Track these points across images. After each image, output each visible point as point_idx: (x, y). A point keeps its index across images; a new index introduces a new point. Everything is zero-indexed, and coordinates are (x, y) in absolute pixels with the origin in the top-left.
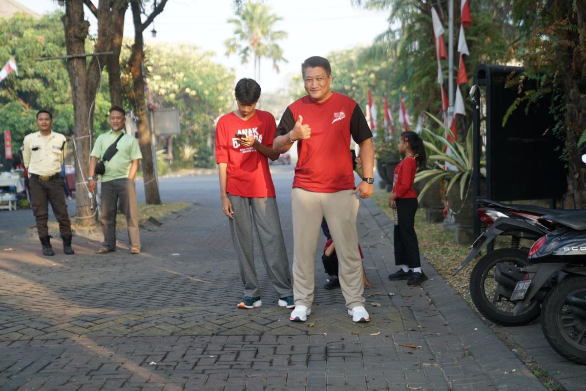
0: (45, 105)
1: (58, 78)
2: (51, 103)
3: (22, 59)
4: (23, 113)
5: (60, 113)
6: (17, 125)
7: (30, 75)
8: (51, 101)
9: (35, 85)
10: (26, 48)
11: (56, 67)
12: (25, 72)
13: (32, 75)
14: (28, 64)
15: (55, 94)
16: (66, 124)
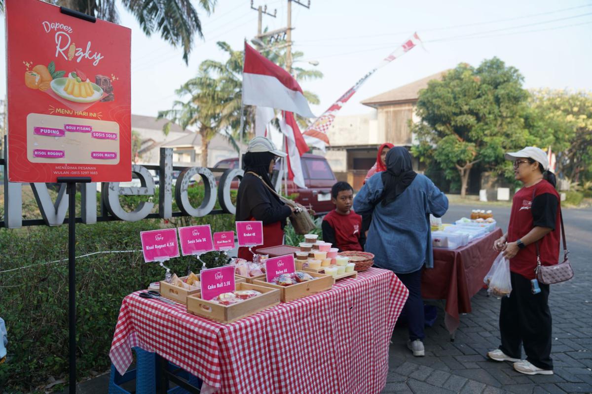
0: (476, 138)
1: (490, 113)
2: (481, 136)
3: (459, 98)
4: (457, 145)
5: (488, 144)
6: (450, 155)
7: (465, 112)
8: (482, 134)
9: (468, 119)
10: (463, 87)
11: (488, 104)
12: (461, 109)
13: (466, 111)
14: (463, 102)
15: (485, 127)
16: (492, 154)
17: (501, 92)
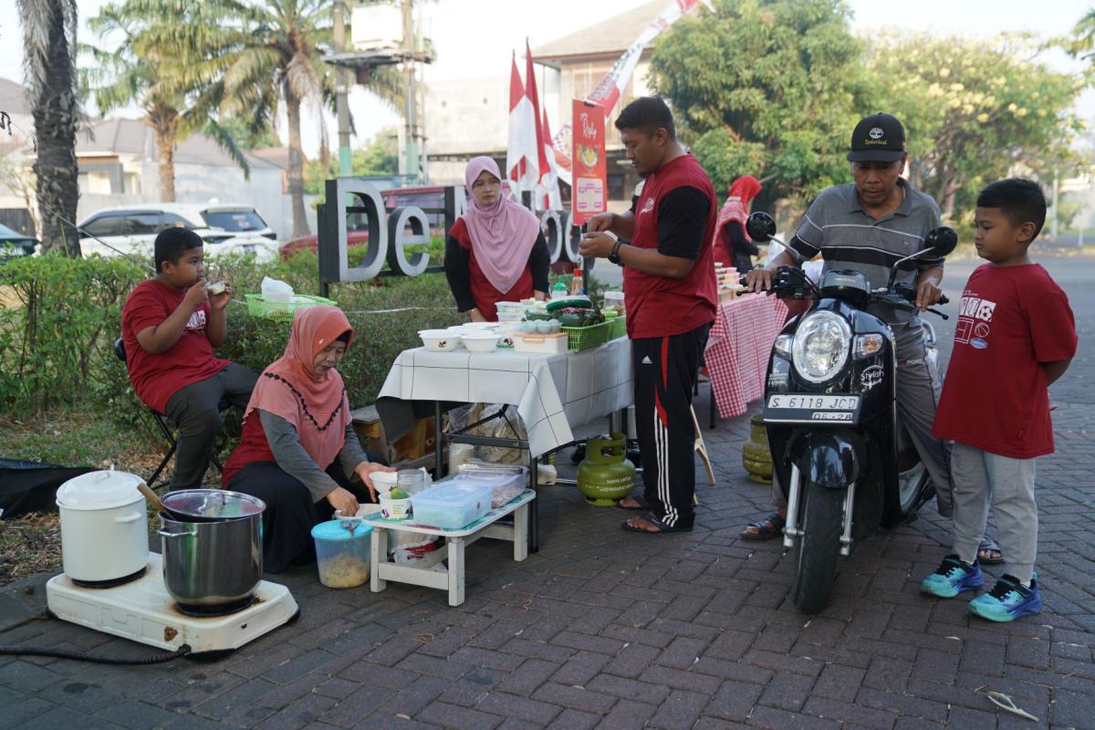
0: (766, 132)
1: (791, 85)
2: (776, 129)
3: (734, 54)
4: (730, 148)
5: (789, 145)
6: (718, 168)
7: (745, 83)
8: (777, 126)
9: (750, 98)
10: (742, 34)
11: (789, 67)
12: (738, 76)
13: (748, 81)
14: (743, 62)
15: (782, 113)
16: (797, 165)
17: (811, 42)
